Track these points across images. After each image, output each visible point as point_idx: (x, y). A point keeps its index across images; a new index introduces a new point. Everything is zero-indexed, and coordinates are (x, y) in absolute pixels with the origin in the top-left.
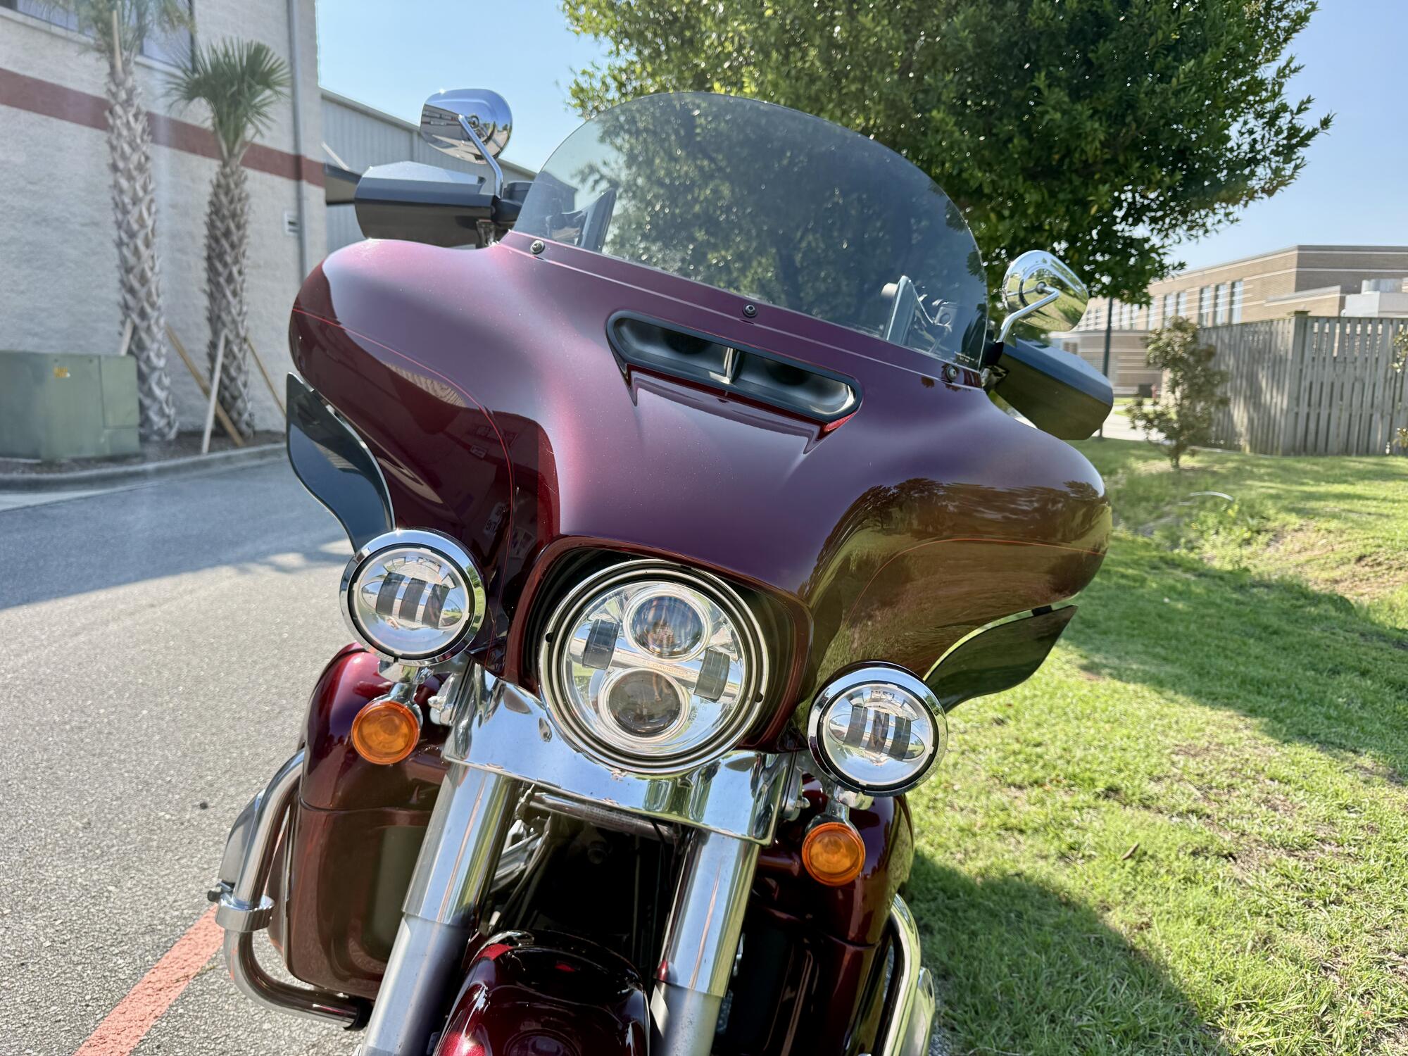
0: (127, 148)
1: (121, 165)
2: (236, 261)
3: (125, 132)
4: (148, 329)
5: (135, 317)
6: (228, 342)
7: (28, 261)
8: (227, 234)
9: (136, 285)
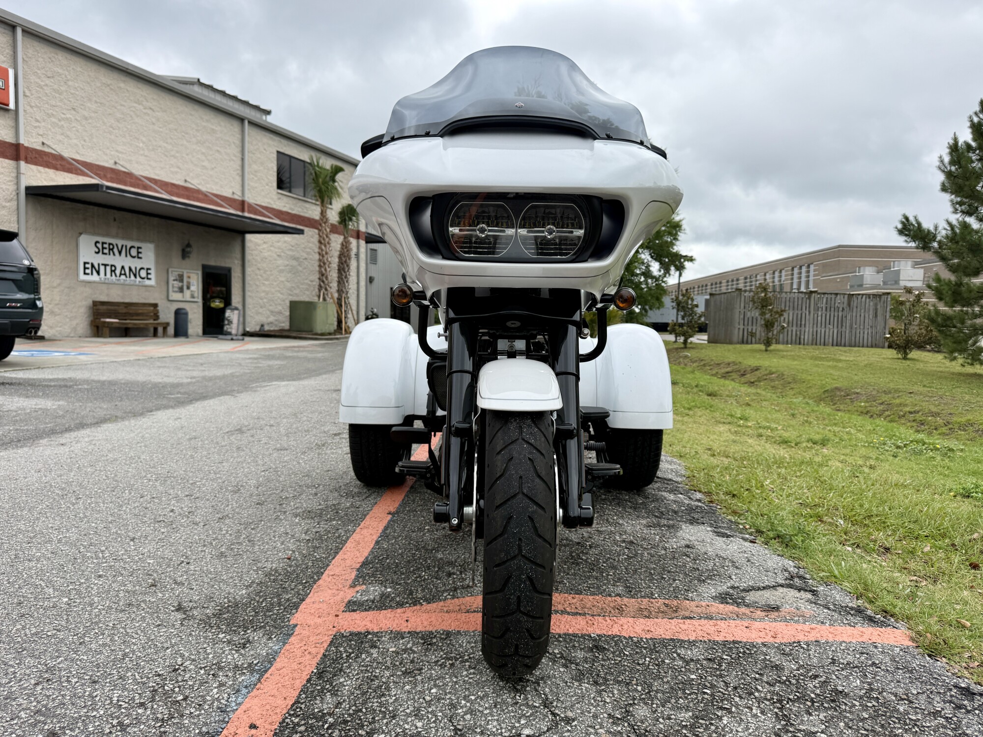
0: (325, 237)
1: (323, 242)
2: (348, 271)
3: (325, 232)
4: (327, 294)
5: (324, 290)
6: (345, 298)
7: (290, 272)
8: (346, 262)
9: (324, 279)
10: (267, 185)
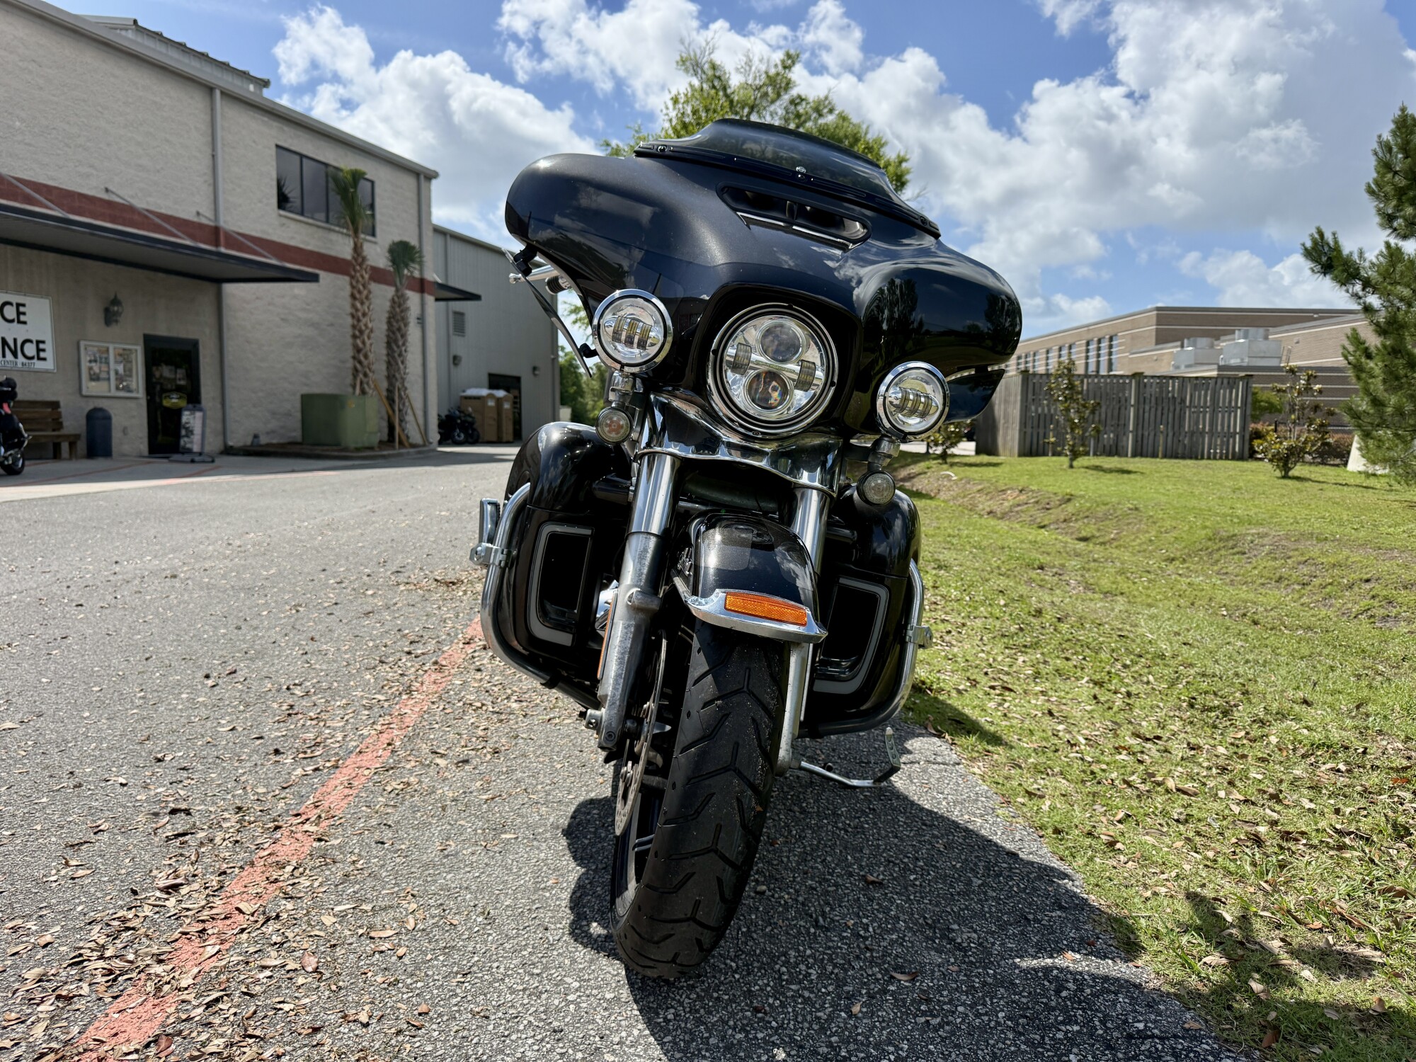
0: (361, 288)
3: (360, 279)
4: (368, 384)
5: (361, 376)
6: (399, 389)
7: (305, 346)
8: (399, 329)
9: (362, 358)
10: (260, 201)
